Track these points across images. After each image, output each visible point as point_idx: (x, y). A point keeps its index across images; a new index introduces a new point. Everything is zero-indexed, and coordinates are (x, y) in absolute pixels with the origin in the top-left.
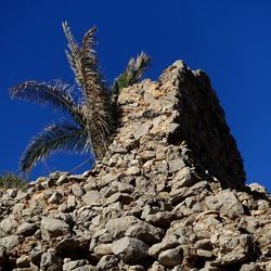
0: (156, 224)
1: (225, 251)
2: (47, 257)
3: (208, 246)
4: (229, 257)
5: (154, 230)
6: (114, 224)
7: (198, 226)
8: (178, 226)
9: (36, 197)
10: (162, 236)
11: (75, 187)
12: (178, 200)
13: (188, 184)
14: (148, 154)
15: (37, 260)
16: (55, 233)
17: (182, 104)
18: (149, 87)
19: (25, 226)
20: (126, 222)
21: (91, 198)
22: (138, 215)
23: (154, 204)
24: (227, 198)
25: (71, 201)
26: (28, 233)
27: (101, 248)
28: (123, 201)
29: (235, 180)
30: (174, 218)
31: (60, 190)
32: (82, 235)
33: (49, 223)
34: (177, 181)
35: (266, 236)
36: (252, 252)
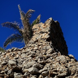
0: (41, 64)
1: (61, 72)
2: (10, 72)
3: (56, 71)
4: (62, 74)
5: (41, 66)
6: (30, 63)
7: (54, 65)
8: (48, 65)
9: (7, 54)
10: (43, 67)
11: (19, 52)
12: (48, 57)
13: (51, 53)
14: (40, 44)
15: (7, 72)
16: (12, 65)
17: (51, 30)
18: (42, 25)
19: (4, 62)
20: (33, 63)
21: (23, 56)
22: (36, 61)
23: (41, 58)
24: (62, 58)
25: (17, 56)
26: (4, 64)
27: (25, 70)
28: (33, 57)
29: (65, 53)
30: (47, 62)
31: (14, 53)
32: (20, 66)
33: (11, 62)
34: (48, 52)
35: (73, 69)
36: (69, 73)
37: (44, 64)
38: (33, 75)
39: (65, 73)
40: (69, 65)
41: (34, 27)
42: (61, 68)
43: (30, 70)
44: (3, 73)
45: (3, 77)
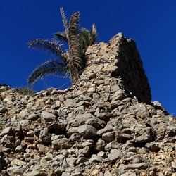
0: (102, 118)
1: (138, 135)
2: (43, 132)
3: (129, 132)
4: (140, 138)
5: (100, 122)
6: (80, 117)
7: (124, 121)
8: (113, 120)
9: (39, 100)
10: (105, 125)
11: (61, 96)
12: (115, 107)
13: (120, 99)
14: (100, 81)
15: (38, 134)
16: (48, 120)
17: (120, 56)
18: (103, 46)
19: (32, 115)
20: (86, 117)
21: (69, 103)
22: (93, 113)
23: (102, 108)
24: (141, 107)
25: (58, 103)
26: (34, 119)
27: (72, 130)
28: (86, 105)
30: (112, 116)
31: (52, 97)
32: (62, 122)
33: (46, 114)
34: (114, 97)
35: (160, 129)
36: (152, 137)
37: (106, 119)
38: (86, 138)
39: (144, 137)
40: (153, 120)
41: (90, 50)
42: (137, 127)
43: (82, 129)
44: (31, 135)
45: (31, 142)
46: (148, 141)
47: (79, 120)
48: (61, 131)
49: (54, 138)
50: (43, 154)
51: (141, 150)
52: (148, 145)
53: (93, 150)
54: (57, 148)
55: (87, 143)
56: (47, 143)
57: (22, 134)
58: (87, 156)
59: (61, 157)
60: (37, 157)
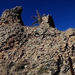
2: (34, 34)
3: (51, 34)
4: (53, 35)
5: (45, 32)
7: (50, 31)
8: (48, 31)
9: (33, 28)
12: (48, 29)
14: (45, 24)
15: (33, 34)
16: (35, 32)
17: (49, 19)
18: (45, 17)
22: (44, 30)
24: (53, 29)
25: (37, 29)
26: (32, 32)
27: (40, 33)
28: (42, 29)
29: (54, 27)
31: (36, 27)
32: (38, 32)
34: (48, 27)
35: (57, 33)
36: (55, 34)
37: (46, 31)
39: (54, 34)
40: (55, 31)
41: (43, 18)
42: (52, 32)
43: (42, 33)
45: (32, 36)
46: (54, 35)
47: (41, 31)
48: (38, 34)
49: (36, 35)
50: (34, 38)
51: (53, 37)
52: (54, 36)
53: (44, 37)
54: (37, 37)
55: (43, 36)
56: (35, 36)
57: (30, 35)
58: (43, 38)
59: (38, 39)
60: (33, 39)
